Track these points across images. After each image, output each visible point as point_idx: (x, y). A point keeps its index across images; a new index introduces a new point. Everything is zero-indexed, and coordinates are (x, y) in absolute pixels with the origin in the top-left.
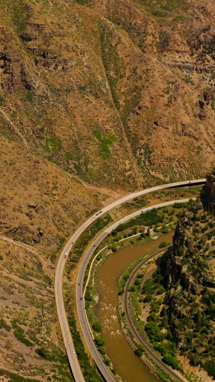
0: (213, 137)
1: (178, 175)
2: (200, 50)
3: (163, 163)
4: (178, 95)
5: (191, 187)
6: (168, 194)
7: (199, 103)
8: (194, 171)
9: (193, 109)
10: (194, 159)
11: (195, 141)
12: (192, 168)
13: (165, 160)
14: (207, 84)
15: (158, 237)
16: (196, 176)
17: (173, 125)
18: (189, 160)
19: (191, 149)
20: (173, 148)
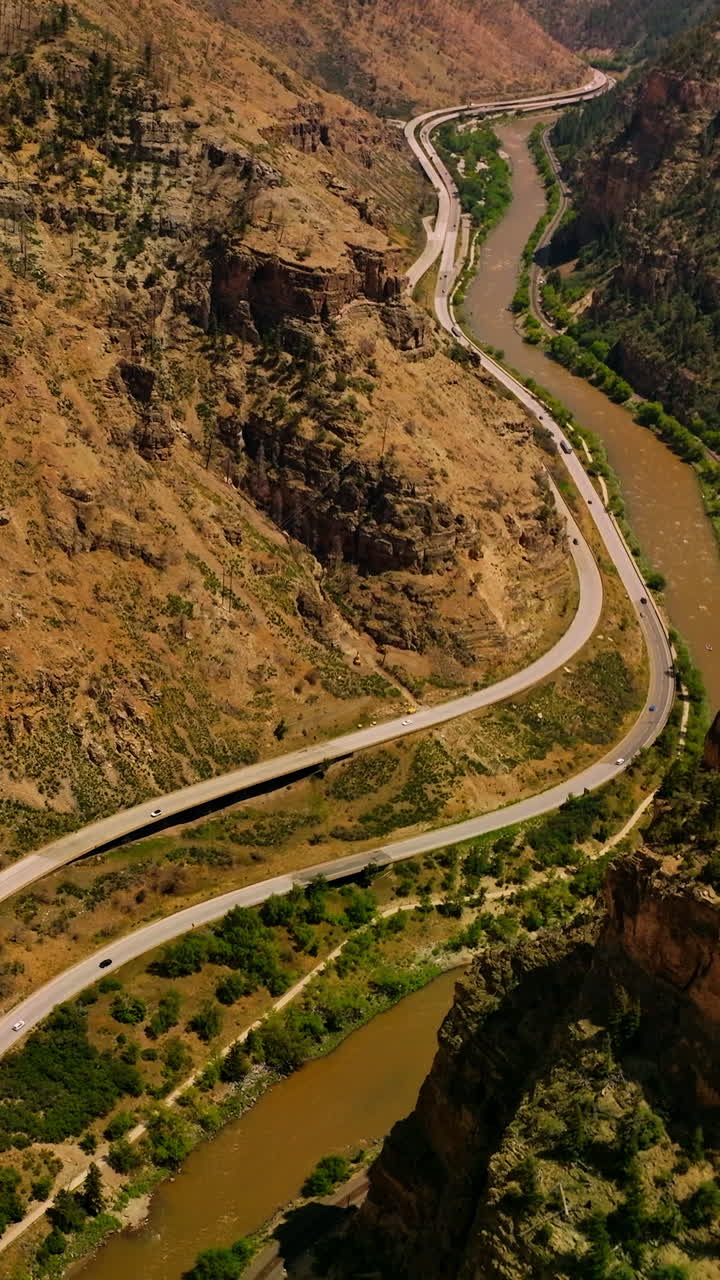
0: (224, 542)
1: (111, 772)
2: (50, 123)
3: (25, 717)
4: (18, 342)
5: (192, 825)
6: (98, 895)
7: (123, 375)
8: (182, 733)
9: (101, 408)
10: (168, 671)
11: (149, 571)
12: (170, 716)
13: (31, 699)
14: (113, 284)
15: (144, 1200)
16: (197, 757)
17: (25, 502)
18: (145, 677)
19: (141, 614)
20: (56, 624)
